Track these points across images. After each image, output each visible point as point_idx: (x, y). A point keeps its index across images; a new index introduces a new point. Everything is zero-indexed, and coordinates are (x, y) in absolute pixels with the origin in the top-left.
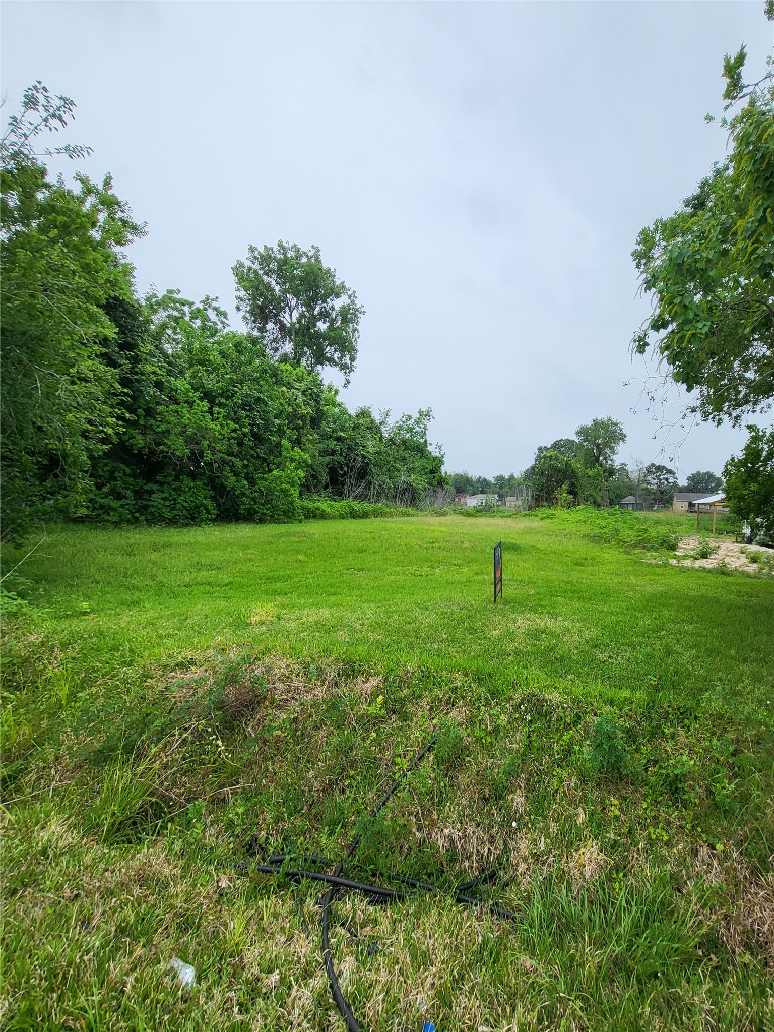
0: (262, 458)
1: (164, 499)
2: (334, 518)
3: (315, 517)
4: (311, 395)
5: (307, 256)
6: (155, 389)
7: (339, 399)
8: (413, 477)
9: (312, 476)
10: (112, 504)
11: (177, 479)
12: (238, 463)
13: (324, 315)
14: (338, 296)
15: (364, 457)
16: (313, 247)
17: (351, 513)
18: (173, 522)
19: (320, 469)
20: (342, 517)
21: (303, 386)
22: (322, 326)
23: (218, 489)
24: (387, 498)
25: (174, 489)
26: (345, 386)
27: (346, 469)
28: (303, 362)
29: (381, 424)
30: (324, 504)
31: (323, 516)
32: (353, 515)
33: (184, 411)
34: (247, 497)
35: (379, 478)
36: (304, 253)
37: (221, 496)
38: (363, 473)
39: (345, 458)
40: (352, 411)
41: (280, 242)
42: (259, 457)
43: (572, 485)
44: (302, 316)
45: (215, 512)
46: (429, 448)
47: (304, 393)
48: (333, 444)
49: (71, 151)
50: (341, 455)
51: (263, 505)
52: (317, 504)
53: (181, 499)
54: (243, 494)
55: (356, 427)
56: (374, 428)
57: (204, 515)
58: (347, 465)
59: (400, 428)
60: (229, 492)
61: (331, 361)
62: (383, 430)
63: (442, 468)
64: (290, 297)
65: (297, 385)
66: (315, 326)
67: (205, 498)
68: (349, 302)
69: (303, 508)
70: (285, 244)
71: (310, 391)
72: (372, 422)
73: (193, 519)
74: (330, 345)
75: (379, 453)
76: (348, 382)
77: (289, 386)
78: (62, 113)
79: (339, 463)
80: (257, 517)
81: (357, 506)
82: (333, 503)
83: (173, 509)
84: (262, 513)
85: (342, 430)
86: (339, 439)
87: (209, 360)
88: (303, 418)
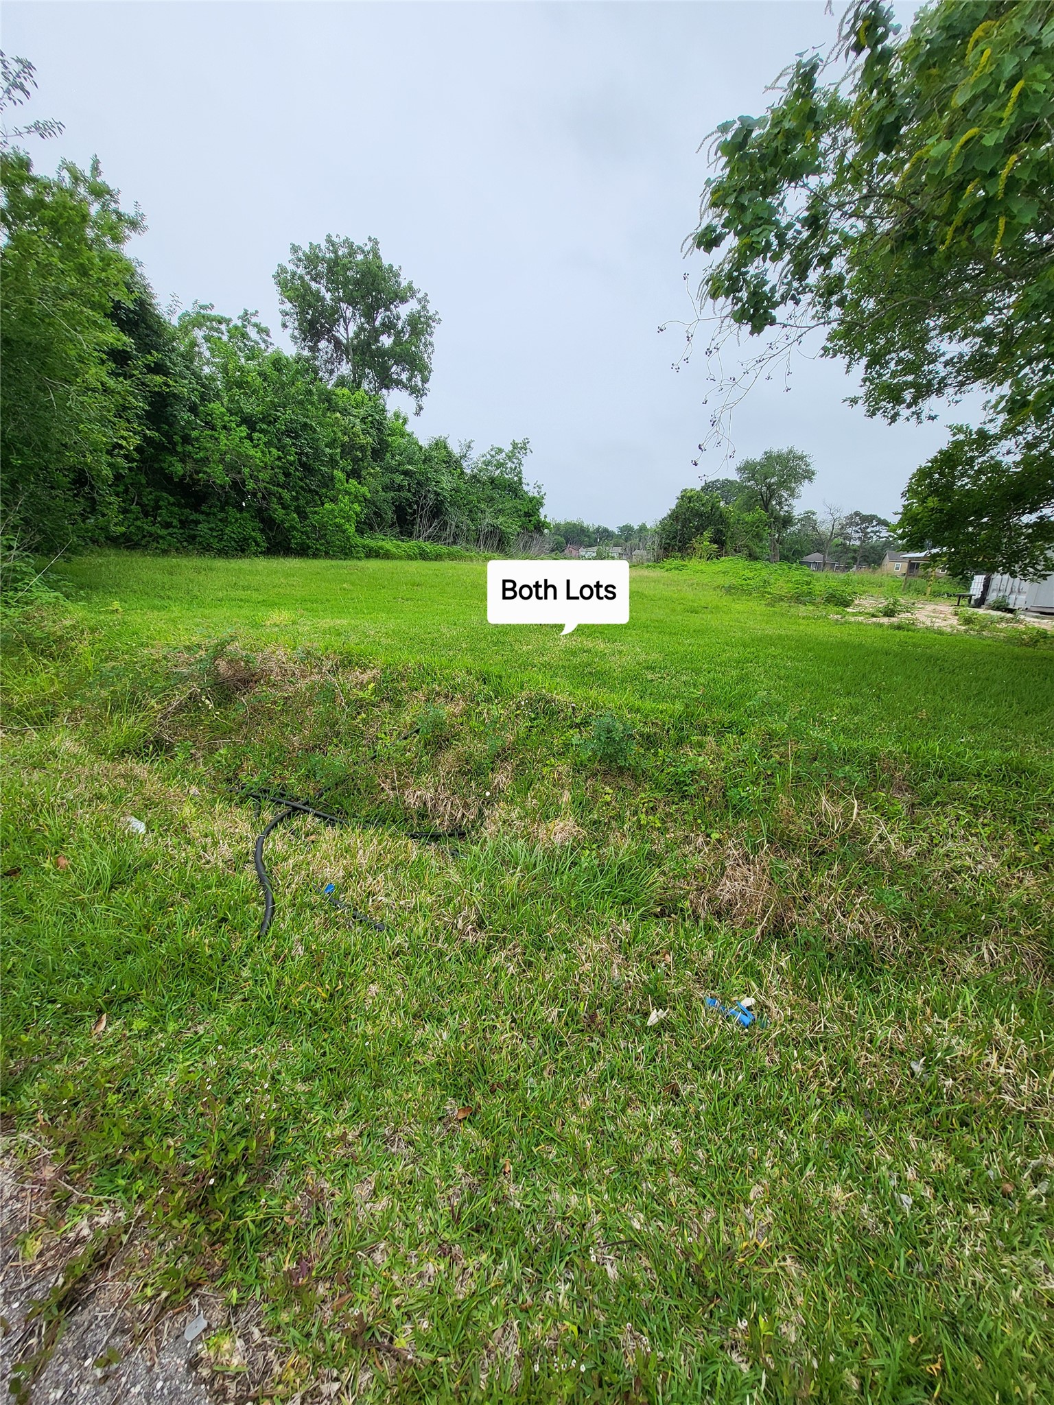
0: (315, 491)
1: (211, 529)
2: (400, 558)
3: (378, 556)
4: (372, 423)
5: (363, 252)
6: (189, 414)
7: (408, 428)
8: (501, 519)
9: (375, 513)
10: (159, 532)
11: (222, 510)
12: (287, 495)
13: (388, 327)
14: (404, 300)
15: (437, 494)
16: (370, 239)
17: (421, 554)
18: (223, 553)
19: (385, 506)
20: (410, 558)
21: (362, 412)
22: (386, 341)
23: (268, 524)
24: (468, 541)
25: (221, 520)
26: (417, 414)
27: (415, 507)
28: (365, 385)
29: (461, 458)
30: (389, 545)
31: (387, 556)
32: (424, 556)
33: (222, 437)
34: (298, 531)
35: (456, 518)
36: (359, 248)
37: (271, 530)
38: (437, 512)
39: (414, 495)
40: (424, 442)
41: (329, 236)
42: (310, 491)
43: (719, 532)
44: (362, 329)
45: (266, 545)
46: (525, 488)
47: (363, 420)
48: (398, 478)
49: (43, 129)
50: (409, 491)
51: (317, 540)
52: (380, 544)
53: (228, 530)
54: (295, 528)
55: (427, 460)
56: (452, 463)
57: (253, 547)
58: (417, 503)
59: (487, 464)
60: (279, 525)
61: (398, 383)
62: (465, 464)
63: (541, 510)
64: (344, 306)
65: (355, 411)
66: (377, 341)
67: (253, 530)
68: (419, 308)
69: (364, 547)
70: (334, 239)
71: (370, 418)
72: (449, 454)
73: (243, 551)
74: (396, 363)
75: (457, 490)
76: (421, 408)
77: (344, 412)
78: (22, 80)
79: (407, 500)
80: (310, 552)
81: (428, 547)
82: (400, 543)
83: (221, 540)
84: (317, 549)
85: (409, 463)
86: (406, 473)
87: (247, 382)
88: (362, 448)
